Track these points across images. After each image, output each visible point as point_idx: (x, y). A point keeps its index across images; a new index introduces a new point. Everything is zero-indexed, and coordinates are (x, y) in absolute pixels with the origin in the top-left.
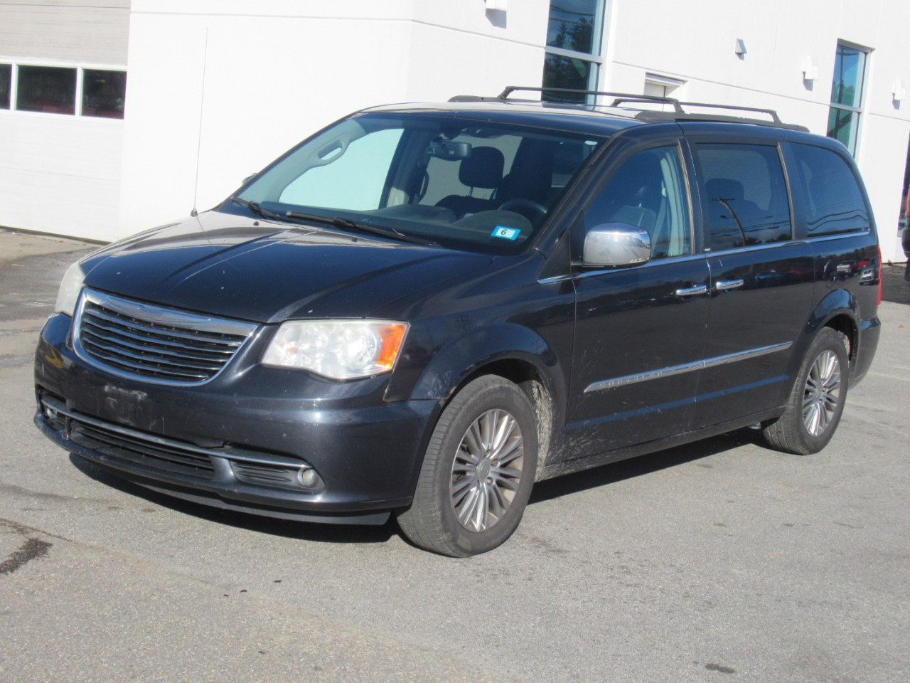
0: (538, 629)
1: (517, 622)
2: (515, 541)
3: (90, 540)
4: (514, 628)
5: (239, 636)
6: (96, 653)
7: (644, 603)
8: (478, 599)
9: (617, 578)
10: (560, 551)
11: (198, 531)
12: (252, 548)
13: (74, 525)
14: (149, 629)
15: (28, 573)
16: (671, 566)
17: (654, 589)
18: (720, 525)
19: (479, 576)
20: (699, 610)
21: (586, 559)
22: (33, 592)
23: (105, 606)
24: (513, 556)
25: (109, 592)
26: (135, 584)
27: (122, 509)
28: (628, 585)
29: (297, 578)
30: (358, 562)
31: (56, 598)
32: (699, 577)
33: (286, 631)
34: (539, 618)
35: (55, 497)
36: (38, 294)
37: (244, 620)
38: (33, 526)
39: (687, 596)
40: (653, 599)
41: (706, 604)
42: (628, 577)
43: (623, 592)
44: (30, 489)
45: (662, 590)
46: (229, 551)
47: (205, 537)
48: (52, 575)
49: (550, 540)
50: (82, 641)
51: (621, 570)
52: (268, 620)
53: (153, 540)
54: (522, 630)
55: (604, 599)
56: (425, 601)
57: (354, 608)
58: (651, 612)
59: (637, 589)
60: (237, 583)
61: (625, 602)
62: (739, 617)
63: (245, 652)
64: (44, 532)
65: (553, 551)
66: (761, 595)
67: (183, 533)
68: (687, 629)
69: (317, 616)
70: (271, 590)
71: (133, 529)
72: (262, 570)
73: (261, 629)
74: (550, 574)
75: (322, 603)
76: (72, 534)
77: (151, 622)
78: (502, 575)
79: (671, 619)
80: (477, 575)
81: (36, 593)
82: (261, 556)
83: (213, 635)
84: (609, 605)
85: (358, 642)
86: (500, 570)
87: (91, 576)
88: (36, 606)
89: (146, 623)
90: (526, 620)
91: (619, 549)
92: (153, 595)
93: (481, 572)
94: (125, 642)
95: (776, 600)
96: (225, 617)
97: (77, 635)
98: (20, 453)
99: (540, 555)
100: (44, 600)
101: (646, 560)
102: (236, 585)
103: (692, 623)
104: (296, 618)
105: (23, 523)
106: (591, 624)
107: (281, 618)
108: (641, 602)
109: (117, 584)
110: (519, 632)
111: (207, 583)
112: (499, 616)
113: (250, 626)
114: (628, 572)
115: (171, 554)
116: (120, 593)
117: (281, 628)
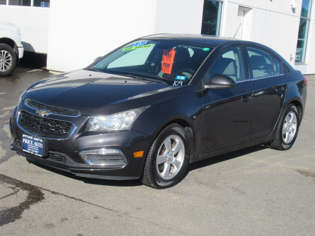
2: (225, 189)
7: (284, 216)
8: (219, 215)
10: (244, 193)
13: (53, 185)
20: (307, 219)
21: (255, 196)
25: (73, 215)
28: (275, 208)
29: (146, 207)
32: (301, 204)
34: (246, 223)
37: (130, 227)
39: (299, 212)
40: (287, 214)
41: (308, 216)
42: (274, 204)
43: (274, 211)
45: (289, 210)
46: (116, 196)
48: (49, 208)
49: (239, 188)
51: (270, 201)
52: (139, 227)
53: (85, 191)
58: (288, 220)
59: (279, 210)
61: (277, 216)
64: (42, 188)
68: (305, 228)
69: (158, 224)
74: (244, 203)
75: (159, 218)
77: (93, 230)
78: (225, 204)
79: (297, 223)
81: (43, 217)
82: (129, 198)
84: (271, 217)
87: (64, 208)
89: (91, 230)
90: (241, 224)
91: (266, 192)
92: (91, 216)
96: (122, 226)
99: (237, 195)
101: (278, 197)
103: (306, 224)
104: (150, 226)
107: (144, 226)
109: (75, 211)
110: (240, 230)
114: (273, 202)
115: (94, 197)
116: (77, 216)
117: (145, 231)
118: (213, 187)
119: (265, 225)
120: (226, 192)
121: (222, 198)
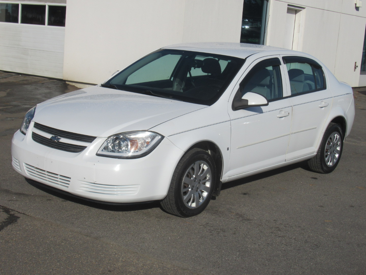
0: (238, 259)
1: (228, 255)
2: (228, 215)
3: (37, 215)
4: (226, 259)
5: (100, 263)
6: (33, 272)
7: (287, 245)
8: (210, 244)
9: (274, 233)
10: (249, 220)
11: (86, 211)
12: (109, 219)
13: (31, 208)
14: (59, 259)
15: (7, 231)
16: (299, 227)
17: (291, 238)
18: (321, 206)
19: (212, 232)
20: (313, 249)
21: (260, 224)
22: (9, 241)
23: (40, 248)
24: (227, 222)
25: (43, 241)
26: (55, 237)
27: (53, 200)
28: (279, 237)
29: (128, 234)
30: (157, 226)
31: (18, 244)
32: (312, 232)
33: (121, 260)
34: (238, 253)
35: (23, 194)
36: (27, 102)
37: (103, 255)
38: (12, 208)
39: (306, 242)
40: (291, 243)
41: (315, 246)
42: (279, 232)
43: (277, 240)
44: (13, 191)
45: (295, 239)
46: (99, 221)
47: (89, 214)
48: (18, 232)
49: (244, 214)
50: (28, 265)
51: (276, 229)
52: (114, 255)
53: (65, 215)
54: (230, 259)
55: (268, 243)
56: (186, 245)
57: (154, 249)
58: (290, 250)
60: (101, 236)
61: (278, 245)
62: (330, 252)
63: (102, 271)
64: (17, 211)
65: (245, 220)
66: (340, 241)
67: (79, 212)
68: (306, 259)
69: (136, 253)
70: (116, 240)
71: (57, 210)
72: (113, 230)
73: (110, 259)
74: (244, 231)
75: (139, 246)
76: (29, 212)
77: (60, 256)
78: (222, 232)
79: (299, 253)
80: (211, 232)
81: (10, 241)
82: (113, 223)
83: (88, 262)
84: (270, 246)
85: (155, 266)
86: (221, 229)
88: (9, 248)
89: (58, 256)
90: (232, 254)
91: (275, 218)
92: (63, 242)
93: (212, 230)
94: (47, 266)
95: (347, 244)
96: (94, 253)
97: (26, 262)
98: (10, 174)
100: (13, 245)
101: (288, 224)
102: (101, 237)
103: (309, 255)
104: (127, 253)
105: (8, 207)
106: (262, 256)
107: (120, 254)
108: (285, 245)
110: (229, 260)
111: (87, 236)
112: (220, 252)
113: (105, 258)
114: (280, 230)
115: (73, 222)
116: (47, 242)
117: (119, 259)
118: (214, 213)
119: (260, 255)
120: (228, 218)
121: (221, 225)
